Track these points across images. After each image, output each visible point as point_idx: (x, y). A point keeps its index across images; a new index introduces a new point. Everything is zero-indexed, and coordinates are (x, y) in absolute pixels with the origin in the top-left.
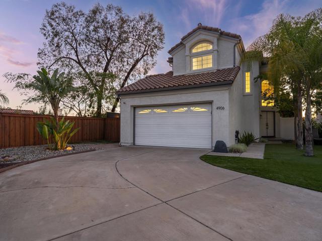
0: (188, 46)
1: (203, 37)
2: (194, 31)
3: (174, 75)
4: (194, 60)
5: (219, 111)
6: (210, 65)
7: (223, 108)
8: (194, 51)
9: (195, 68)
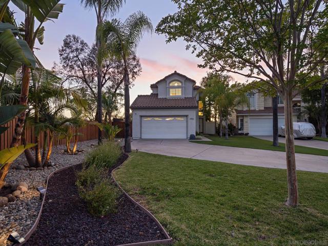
0: (168, 82)
1: (177, 78)
2: (172, 74)
3: (159, 97)
4: (171, 90)
5: (191, 120)
6: (180, 94)
7: (193, 119)
8: (171, 85)
9: (171, 95)
